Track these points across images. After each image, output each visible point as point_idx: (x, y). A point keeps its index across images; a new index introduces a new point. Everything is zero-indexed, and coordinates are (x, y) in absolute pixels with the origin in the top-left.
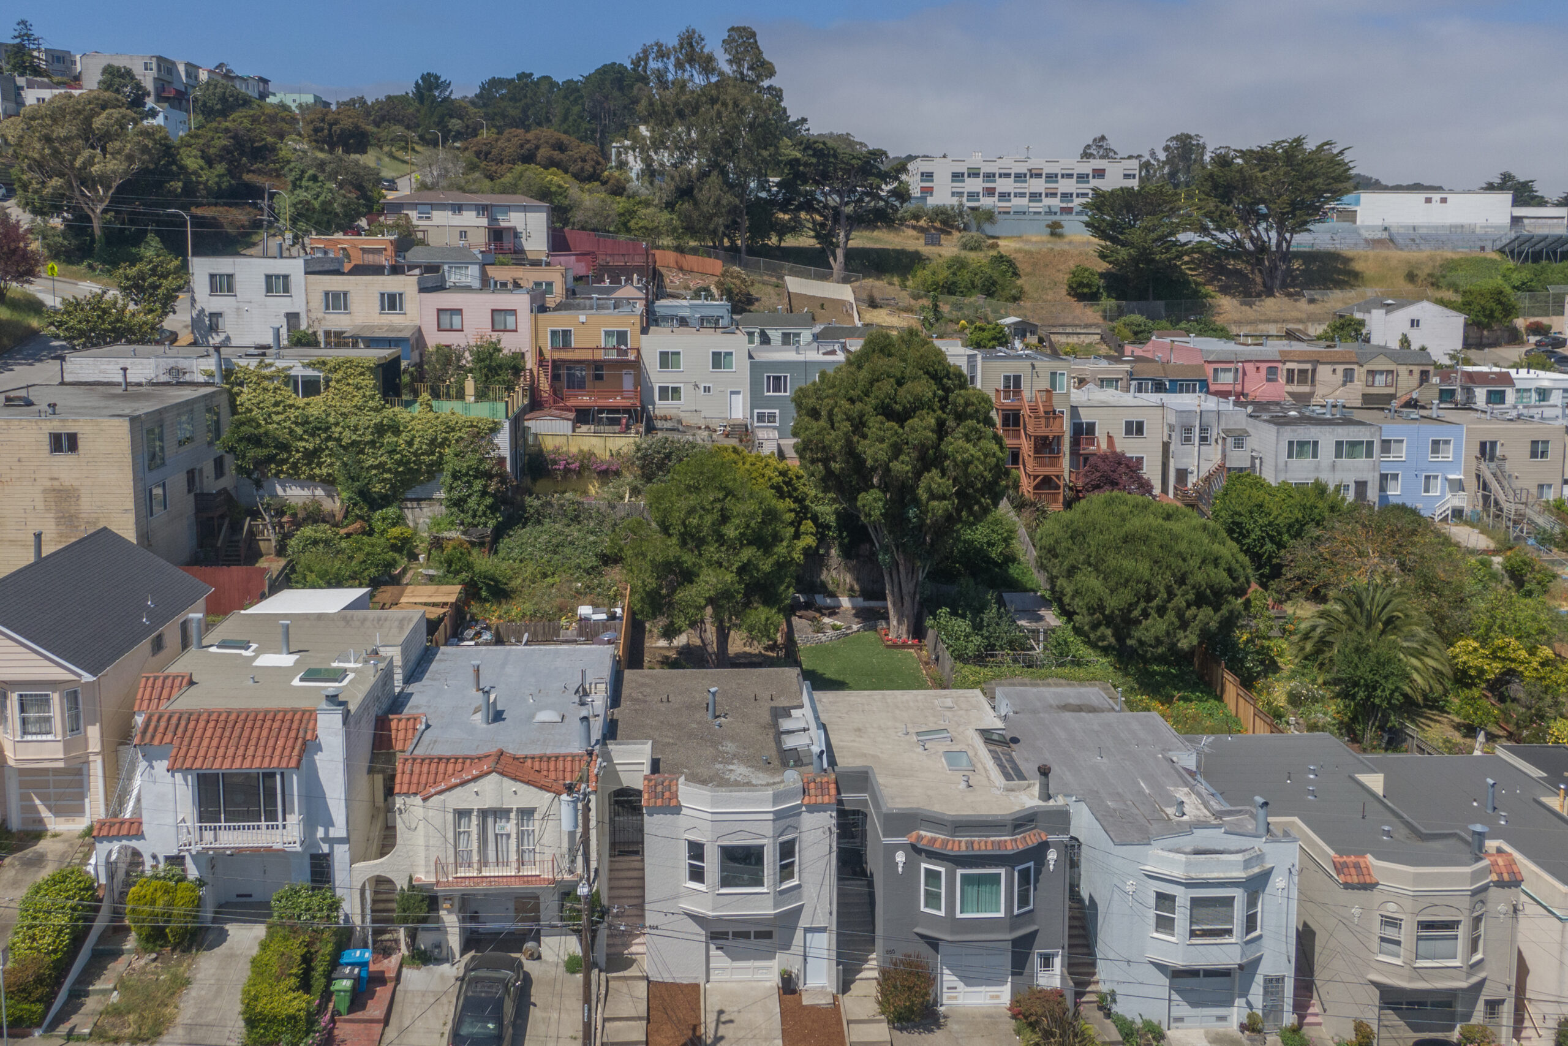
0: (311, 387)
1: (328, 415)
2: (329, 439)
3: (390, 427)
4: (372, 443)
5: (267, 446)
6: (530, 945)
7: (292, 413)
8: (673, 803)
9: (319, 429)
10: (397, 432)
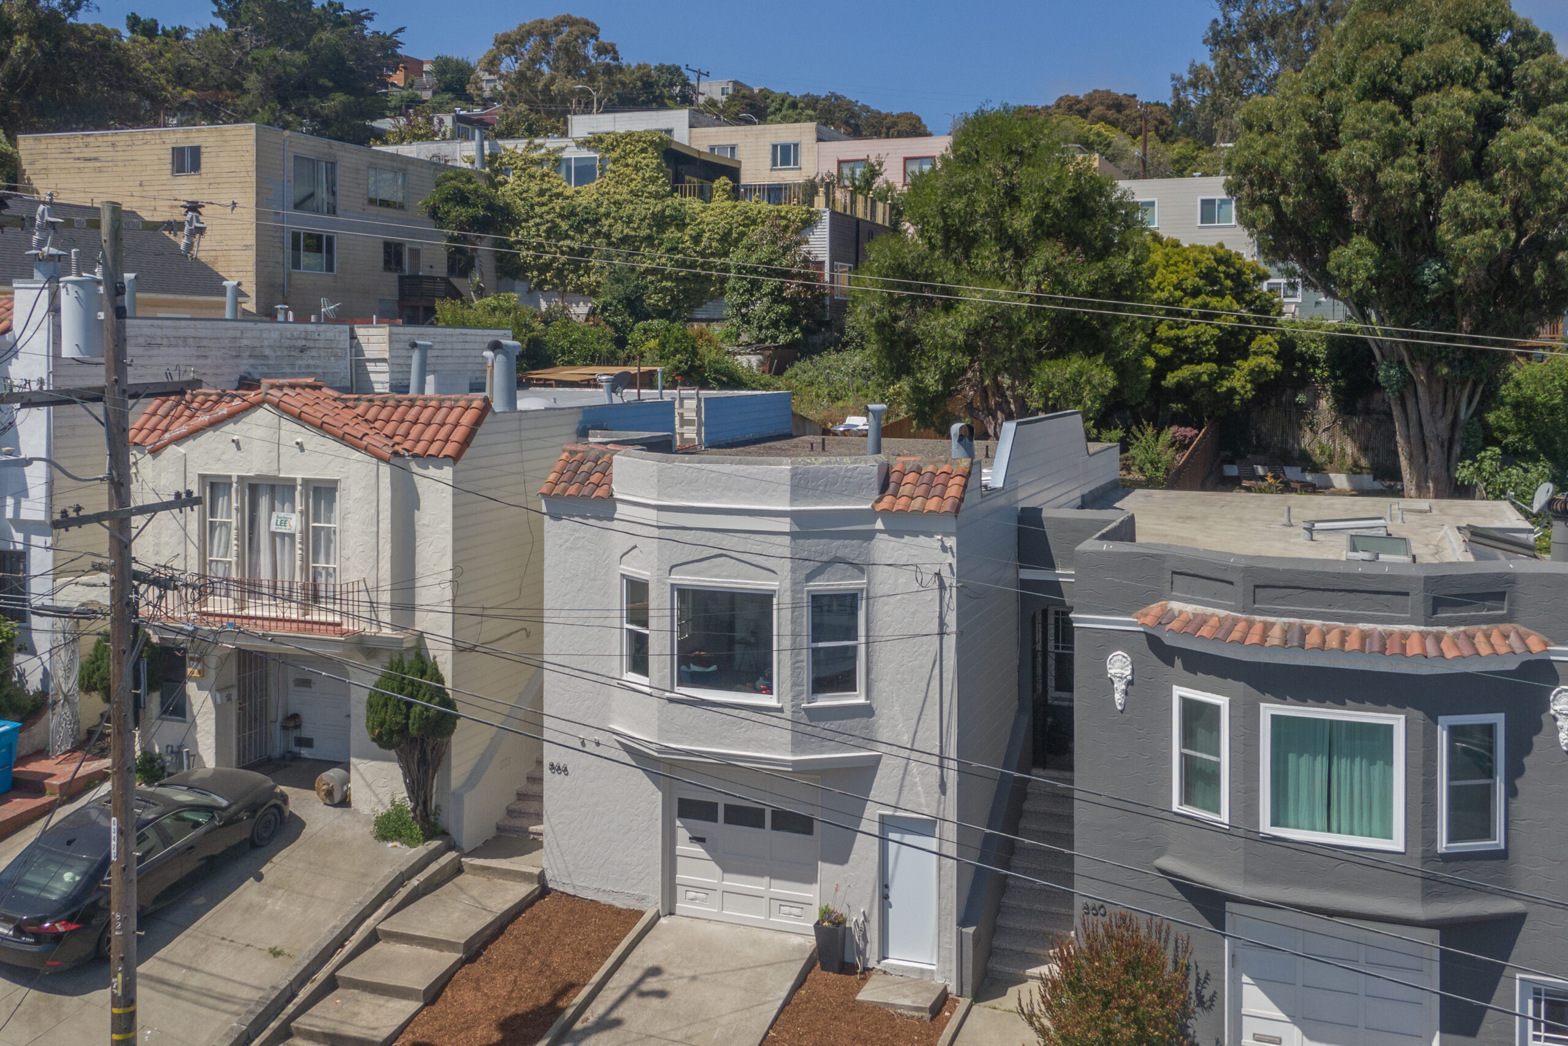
0: (585, 173)
1: (599, 206)
2: (598, 234)
3: (673, 218)
4: (649, 239)
5: (475, 205)
6: (333, 774)
7: (558, 203)
8: (600, 492)
9: (586, 221)
10: (682, 226)
